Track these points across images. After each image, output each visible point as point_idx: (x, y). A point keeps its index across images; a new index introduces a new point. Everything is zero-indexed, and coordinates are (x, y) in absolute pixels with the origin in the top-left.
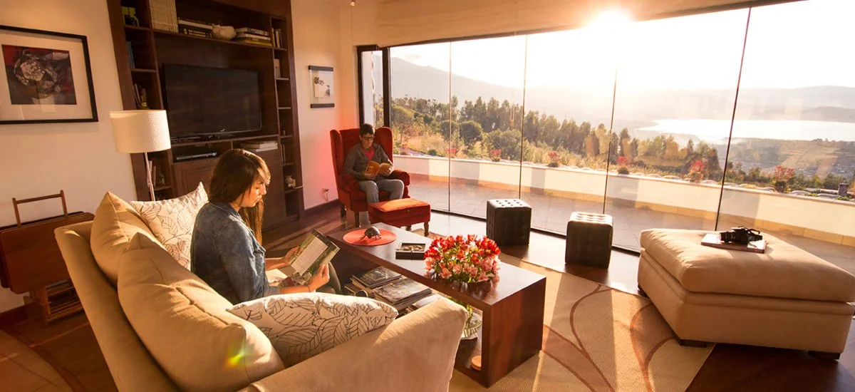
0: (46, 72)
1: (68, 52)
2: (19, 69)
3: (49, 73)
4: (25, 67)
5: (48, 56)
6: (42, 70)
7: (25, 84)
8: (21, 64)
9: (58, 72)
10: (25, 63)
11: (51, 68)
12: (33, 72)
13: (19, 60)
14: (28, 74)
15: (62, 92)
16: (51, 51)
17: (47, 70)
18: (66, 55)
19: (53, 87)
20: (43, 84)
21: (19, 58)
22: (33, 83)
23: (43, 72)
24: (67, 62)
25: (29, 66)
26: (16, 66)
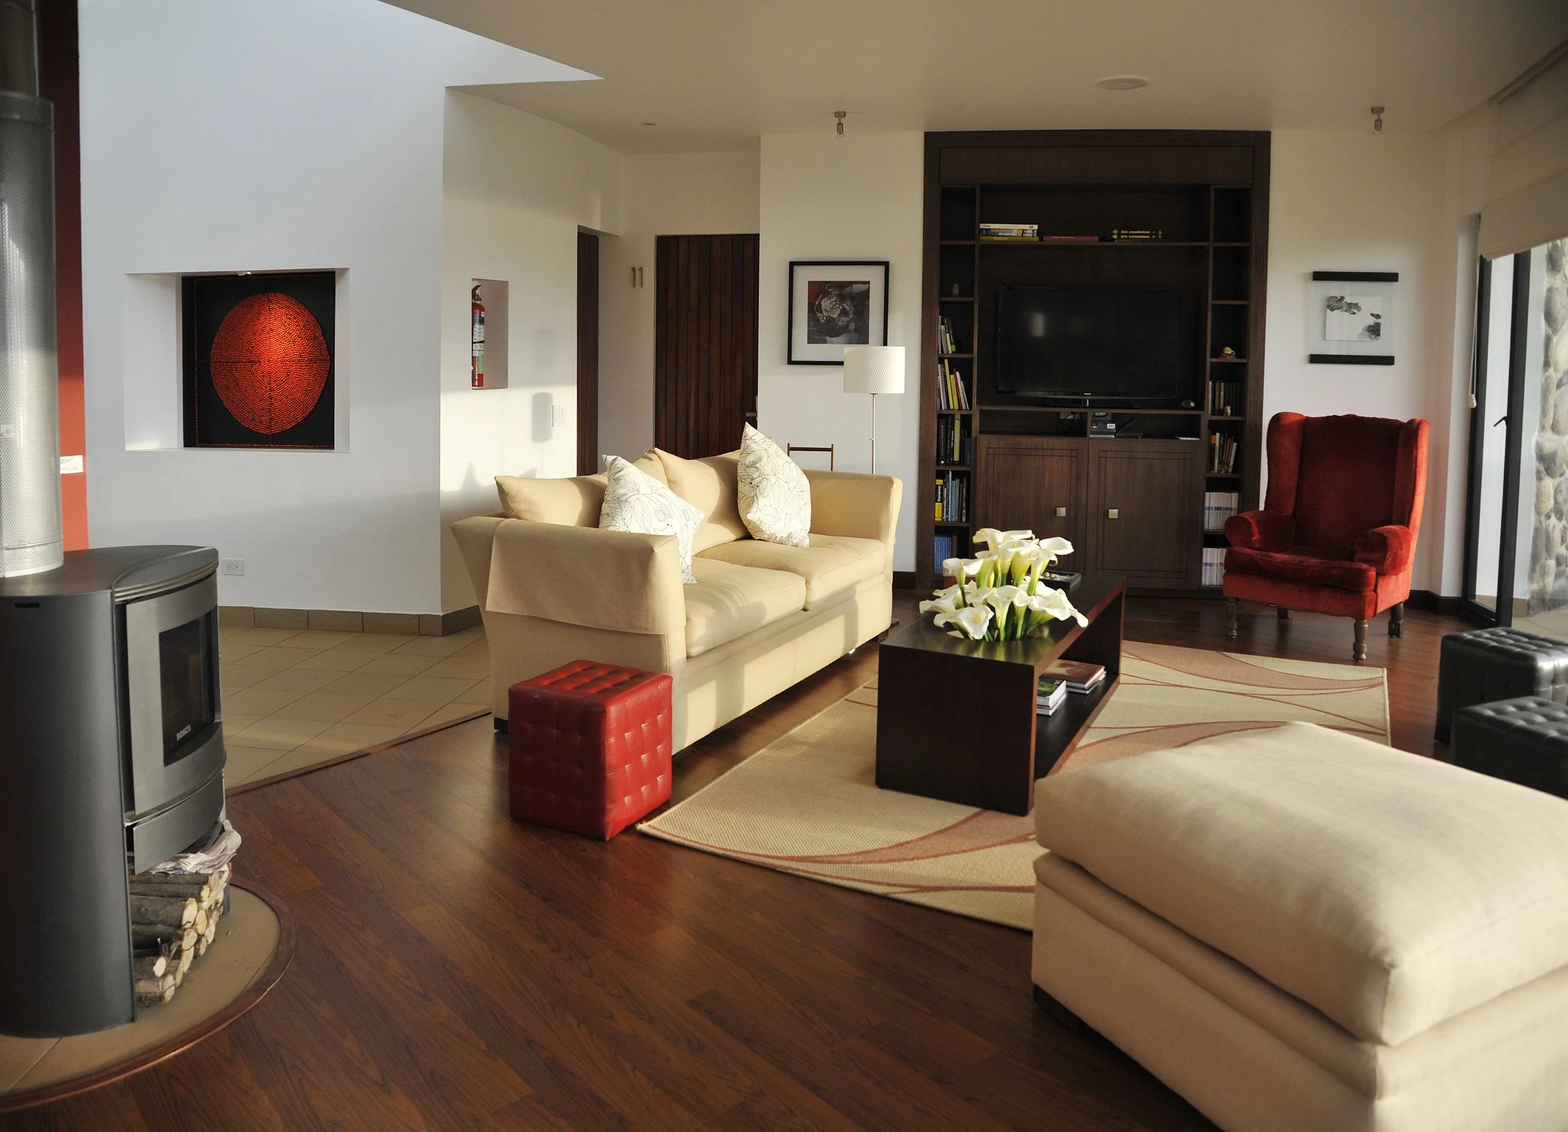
0: (843, 307)
1: (868, 283)
2: (820, 305)
3: (847, 307)
4: (826, 304)
5: (848, 289)
6: (840, 305)
7: (822, 321)
8: (822, 299)
9: (855, 307)
10: (826, 299)
11: (849, 303)
12: (832, 308)
13: (821, 296)
14: (826, 311)
15: (856, 330)
16: (851, 283)
17: (845, 305)
18: (866, 286)
19: (848, 323)
20: (839, 321)
21: (821, 294)
22: (830, 320)
23: (841, 307)
24: (865, 295)
25: (829, 302)
26: (817, 303)
